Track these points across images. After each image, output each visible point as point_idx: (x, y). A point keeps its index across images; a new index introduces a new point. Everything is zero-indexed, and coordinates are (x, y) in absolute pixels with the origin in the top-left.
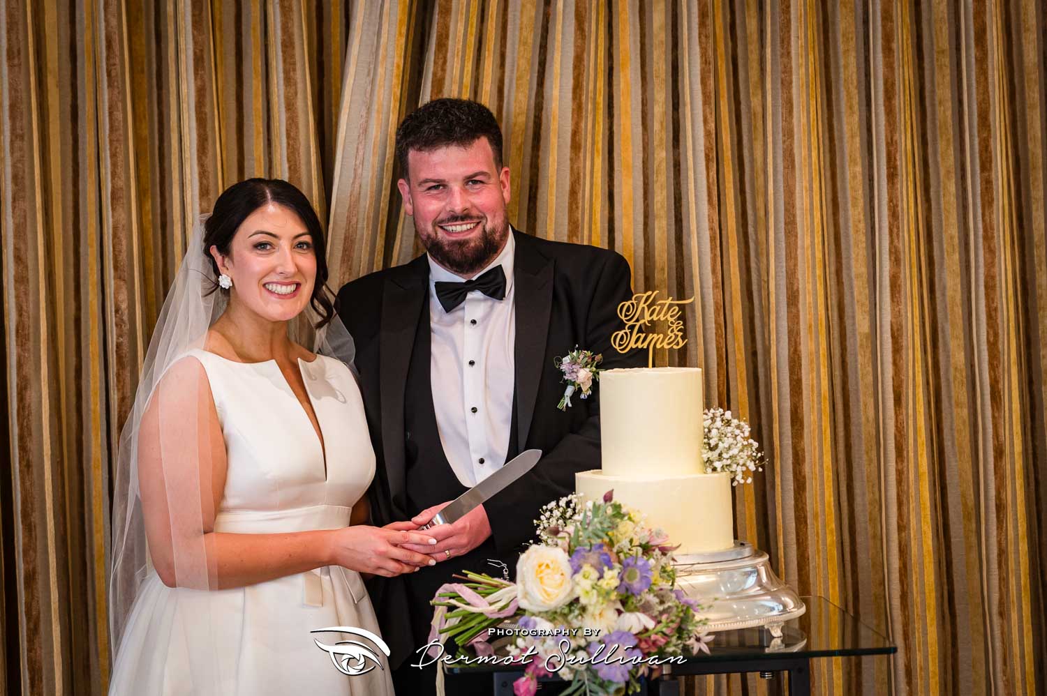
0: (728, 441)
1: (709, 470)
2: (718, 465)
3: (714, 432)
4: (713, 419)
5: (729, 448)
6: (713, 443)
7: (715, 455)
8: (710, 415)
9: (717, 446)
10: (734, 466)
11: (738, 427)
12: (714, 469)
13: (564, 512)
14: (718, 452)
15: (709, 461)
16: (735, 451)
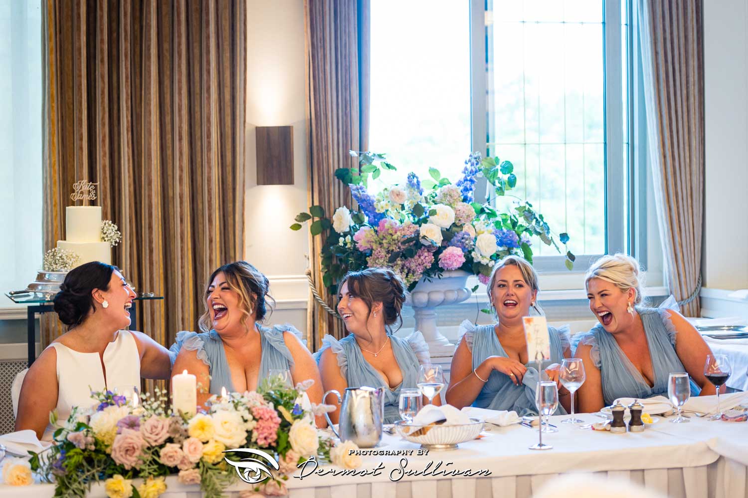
0: (110, 231)
1: (103, 241)
2: (106, 239)
3: (105, 228)
4: (105, 224)
5: (110, 233)
6: (105, 232)
7: (105, 236)
8: (104, 222)
9: (106, 233)
10: (112, 240)
11: (113, 227)
12: (105, 241)
13: (54, 254)
14: (106, 235)
15: (103, 238)
16: (112, 235)
